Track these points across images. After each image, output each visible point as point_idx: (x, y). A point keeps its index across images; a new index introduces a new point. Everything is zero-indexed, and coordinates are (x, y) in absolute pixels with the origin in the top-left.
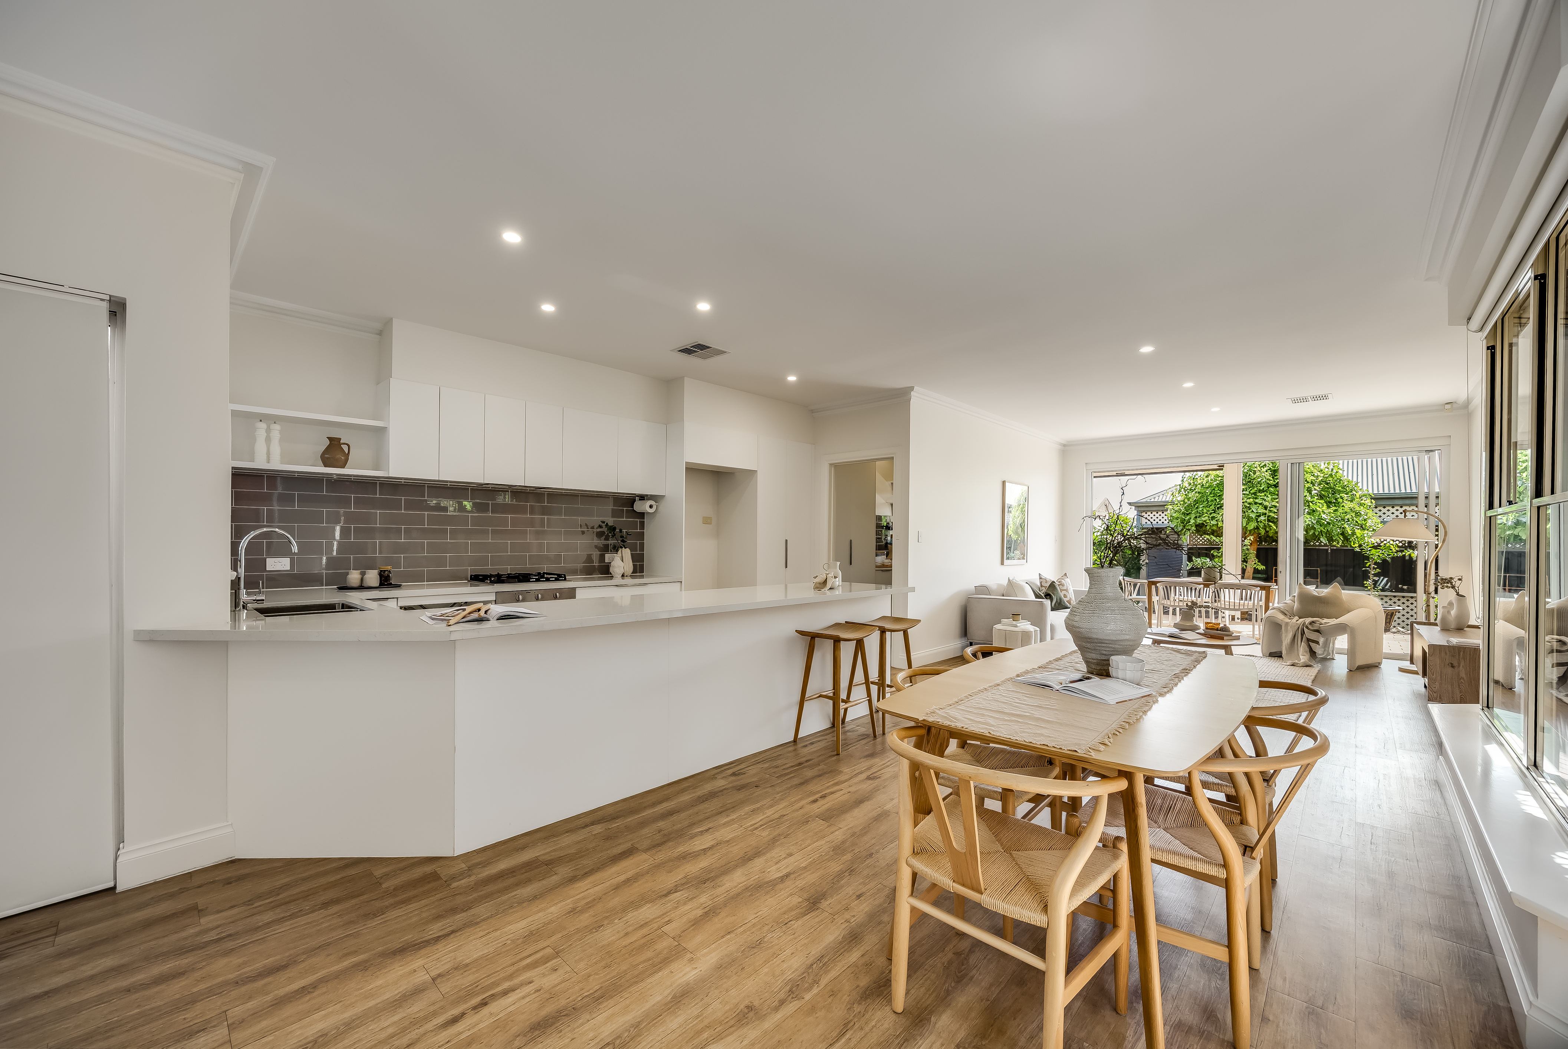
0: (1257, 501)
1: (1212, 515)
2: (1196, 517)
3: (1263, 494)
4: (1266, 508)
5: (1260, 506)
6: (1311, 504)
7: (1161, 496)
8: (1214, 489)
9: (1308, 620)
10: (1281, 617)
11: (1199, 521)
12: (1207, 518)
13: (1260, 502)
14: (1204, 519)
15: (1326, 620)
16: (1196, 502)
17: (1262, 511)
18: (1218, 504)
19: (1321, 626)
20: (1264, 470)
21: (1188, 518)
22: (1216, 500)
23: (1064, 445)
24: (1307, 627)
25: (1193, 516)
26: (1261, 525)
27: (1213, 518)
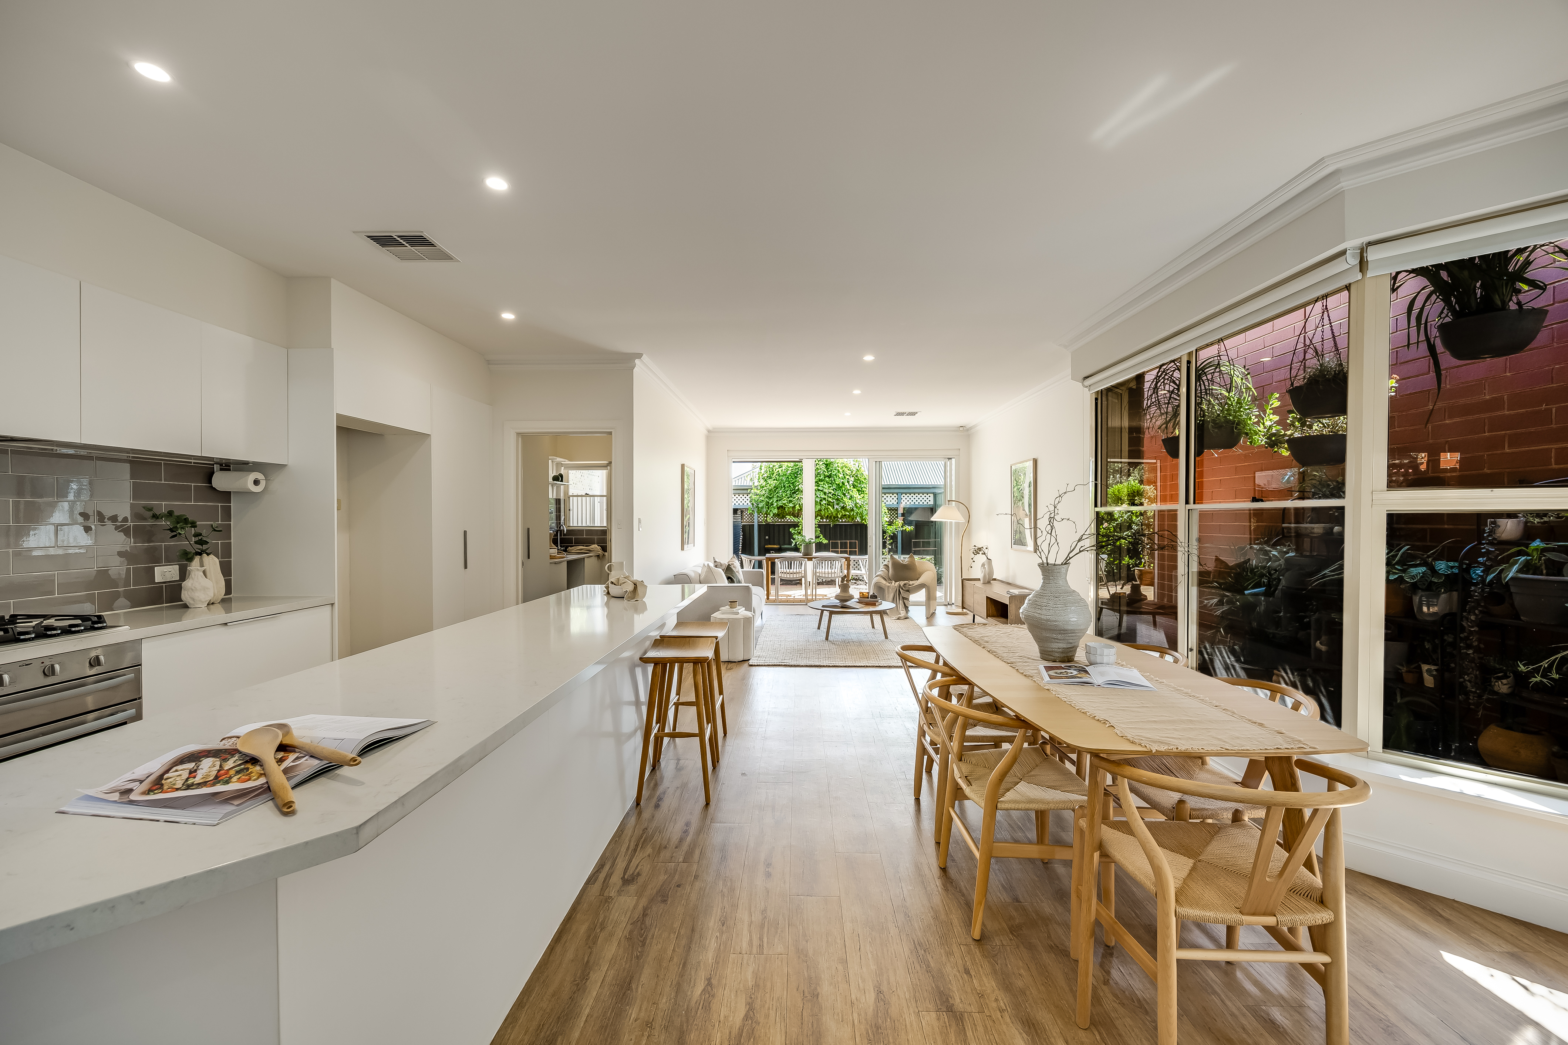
0: (819, 488)
1: (789, 499)
2: (777, 501)
3: (822, 483)
4: (825, 493)
5: (822, 492)
6: (850, 492)
7: (737, 481)
8: (788, 478)
9: (902, 583)
10: (884, 582)
11: (780, 504)
12: (786, 501)
13: (821, 489)
14: (784, 502)
15: (911, 582)
16: (776, 487)
17: (823, 496)
18: (792, 490)
19: (910, 586)
20: (821, 463)
21: (771, 501)
22: (790, 486)
23: (709, 431)
24: (902, 589)
25: (775, 499)
26: (823, 507)
27: (790, 501)
